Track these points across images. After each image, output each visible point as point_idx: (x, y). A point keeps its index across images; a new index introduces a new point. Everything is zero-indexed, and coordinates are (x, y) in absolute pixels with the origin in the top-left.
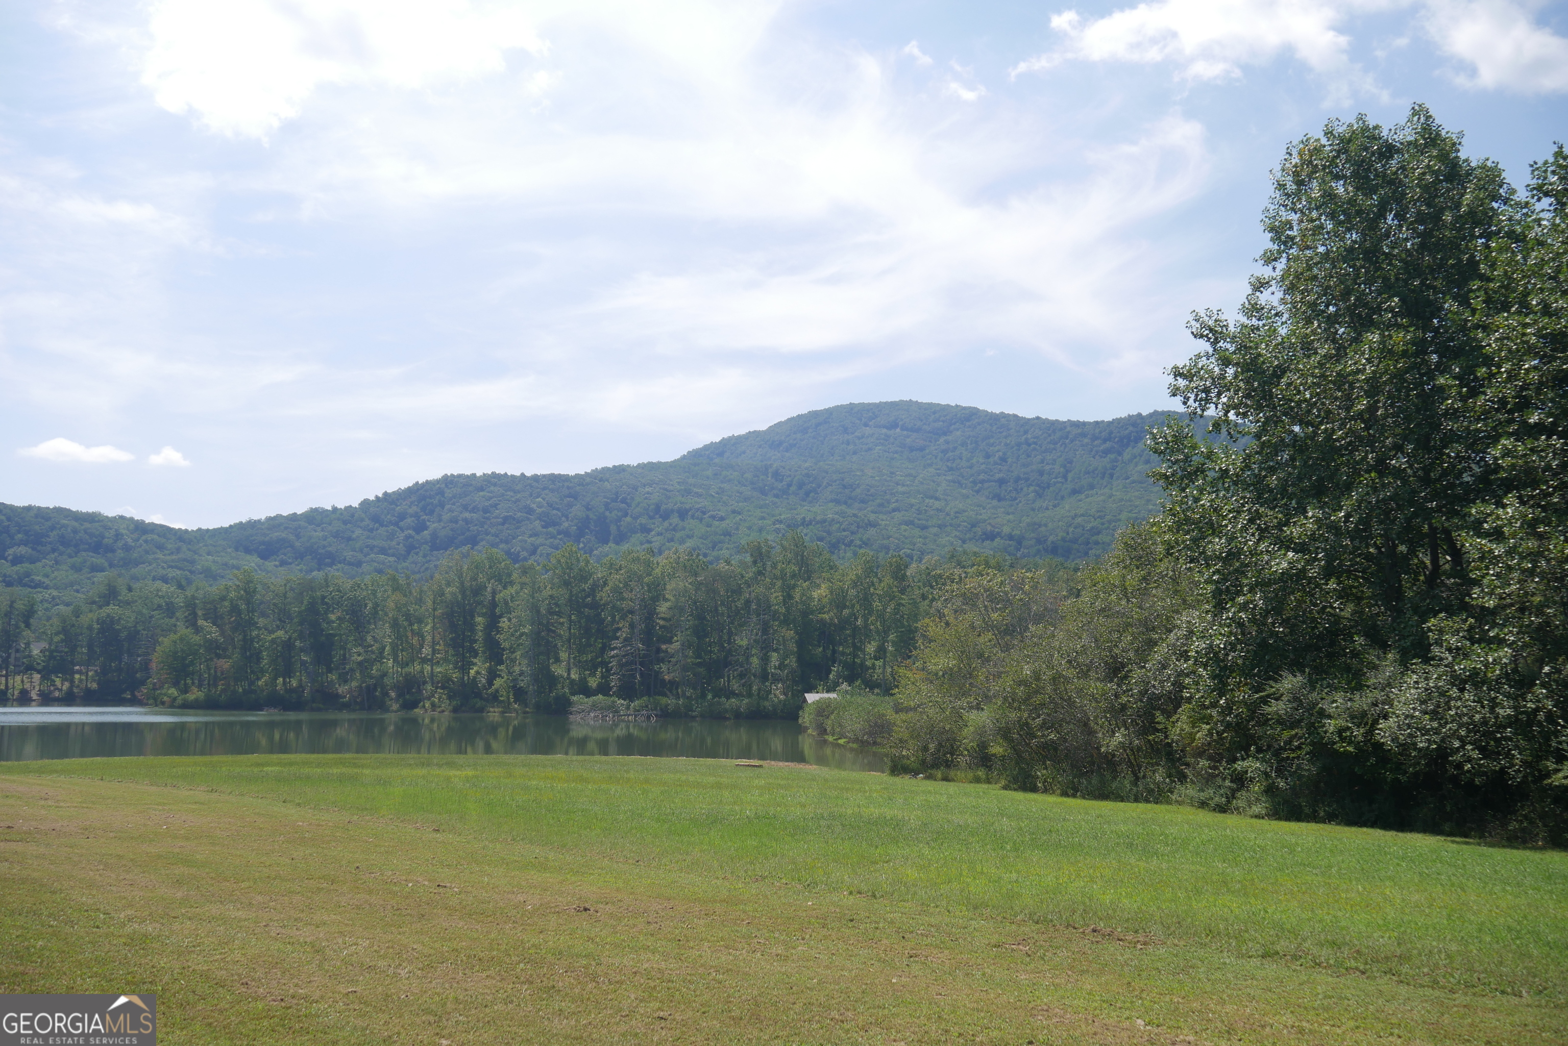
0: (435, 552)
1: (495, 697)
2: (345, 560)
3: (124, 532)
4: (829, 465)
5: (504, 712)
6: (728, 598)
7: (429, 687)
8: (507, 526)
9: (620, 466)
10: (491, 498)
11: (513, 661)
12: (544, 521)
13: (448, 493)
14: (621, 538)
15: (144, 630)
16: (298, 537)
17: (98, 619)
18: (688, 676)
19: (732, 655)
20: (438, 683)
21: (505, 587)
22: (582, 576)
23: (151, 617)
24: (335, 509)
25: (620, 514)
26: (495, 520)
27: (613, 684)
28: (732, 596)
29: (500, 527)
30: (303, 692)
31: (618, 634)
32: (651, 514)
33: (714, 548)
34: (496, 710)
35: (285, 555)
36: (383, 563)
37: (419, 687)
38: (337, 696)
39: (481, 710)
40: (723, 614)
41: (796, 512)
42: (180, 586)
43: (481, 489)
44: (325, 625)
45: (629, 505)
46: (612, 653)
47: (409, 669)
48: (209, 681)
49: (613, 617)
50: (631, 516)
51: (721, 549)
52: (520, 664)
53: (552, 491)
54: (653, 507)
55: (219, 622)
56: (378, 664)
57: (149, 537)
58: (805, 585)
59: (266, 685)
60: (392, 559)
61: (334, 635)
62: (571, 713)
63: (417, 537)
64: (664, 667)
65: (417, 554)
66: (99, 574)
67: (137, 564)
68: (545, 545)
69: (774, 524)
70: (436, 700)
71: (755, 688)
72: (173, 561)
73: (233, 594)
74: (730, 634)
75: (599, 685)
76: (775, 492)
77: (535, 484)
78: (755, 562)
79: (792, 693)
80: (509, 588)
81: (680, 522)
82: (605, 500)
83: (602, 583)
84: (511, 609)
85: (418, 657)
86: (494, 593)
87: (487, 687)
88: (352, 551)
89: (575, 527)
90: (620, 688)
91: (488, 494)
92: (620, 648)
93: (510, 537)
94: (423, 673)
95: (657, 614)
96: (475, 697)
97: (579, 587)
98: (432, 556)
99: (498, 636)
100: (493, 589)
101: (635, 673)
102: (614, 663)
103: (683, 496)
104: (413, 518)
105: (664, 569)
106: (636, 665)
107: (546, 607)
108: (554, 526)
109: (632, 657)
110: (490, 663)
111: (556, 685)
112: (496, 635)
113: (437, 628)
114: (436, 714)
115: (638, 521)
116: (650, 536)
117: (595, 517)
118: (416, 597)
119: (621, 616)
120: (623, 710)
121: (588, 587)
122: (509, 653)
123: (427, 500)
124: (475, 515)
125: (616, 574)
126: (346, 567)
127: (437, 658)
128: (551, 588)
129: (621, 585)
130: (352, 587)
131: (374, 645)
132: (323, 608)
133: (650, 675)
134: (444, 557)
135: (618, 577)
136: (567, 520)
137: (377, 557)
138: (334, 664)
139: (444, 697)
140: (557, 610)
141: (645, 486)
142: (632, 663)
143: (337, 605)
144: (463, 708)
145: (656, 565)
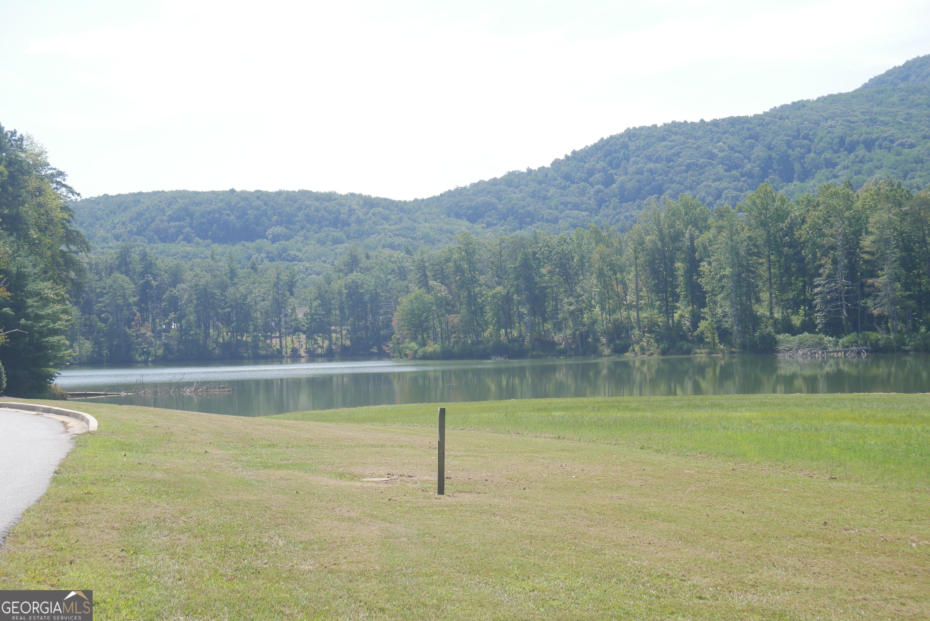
0: (624, 204)
1: (700, 339)
2: (543, 217)
3: (356, 207)
5: (710, 353)
7: (636, 332)
8: (690, 172)
9: (799, 102)
10: (673, 147)
11: (715, 303)
12: (726, 165)
13: (632, 146)
14: (806, 175)
15: (382, 292)
16: (500, 199)
17: (346, 285)
18: (897, 310)
20: (645, 327)
21: (701, 232)
22: (779, 215)
23: (389, 280)
24: (530, 171)
25: (802, 151)
26: (679, 168)
27: (818, 321)
29: (684, 175)
30: (524, 340)
31: (821, 271)
32: (836, 148)
34: (703, 351)
35: (490, 217)
36: (578, 218)
37: (627, 332)
38: (554, 344)
39: (689, 352)
42: (408, 252)
43: (664, 139)
44: (537, 279)
45: (811, 141)
46: (816, 290)
47: (617, 316)
48: (442, 335)
49: (814, 254)
50: (815, 152)
51: (914, 178)
52: (721, 306)
53: (733, 134)
54: (837, 140)
55: (447, 281)
56: (588, 312)
57: (376, 210)
59: (491, 336)
60: (584, 213)
61: (546, 288)
62: (778, 352)
63: (606, 191)
64: (870, 302)
65: (607, 207)
66: (340, 246)
67: (369, 234)
68: (729, 188)
70: (645, 344)
72: (397, 230)
73: (456, 256)
75: (804, 323)
77: (715, 129)
80: (706, 233)
81: (867, 153)
82: (787, 138)
83: (801, 221)
84: (711, 253)
85: (624, 305)
86: (692, 239)
87: (692, 329)
88: (549, 209)
89: (758, 168)
90: (826, 325)
91: (670, 143)
92: (824, 285)
93: (695, 183)
94: (630, 319)
95: (861, 248)
96: (681, 340)
97: (776, 227)
98: (622, 207)
99: (700, 280)
100: (691, 234)
101: (841, 310)
102: (818, 300)
103: (868, 126)
104: (601, 174)
105: (865, 202)
106: (842, 301)
107: (745, 249)
108: (737, 169)
109: (837, 293)
110: (693, 307)
111: (759, 325)
112: (697, 279)
113: (639, 275)
114: (646, 357)
115: (823, 156)
116: (835, 171)
117: (777, 157)
118: (617, 247)
119: (822, 253)
120: (831, 347)
121: (786, 226)
122: (712, 295)
123: (613, 154)
124: (659, 165)
125: (814, 210)
126: (545, 224)
127: (641, 304)
128: (748, 230)
129: (821, 222)
130: (559, 242)
131: (583, 295)
132: (535, 263)
133: (857, 310)
134: (634, 208)
135: (817, 214)
136: (750, 162)
137: (572, 213)
138: (548, 314)
139: (652, 340)
140: (756, 250)
141: (827, 119)
142: (837, 299)
143: (547, 259)
144: (671, 351)
145: (856, 199)
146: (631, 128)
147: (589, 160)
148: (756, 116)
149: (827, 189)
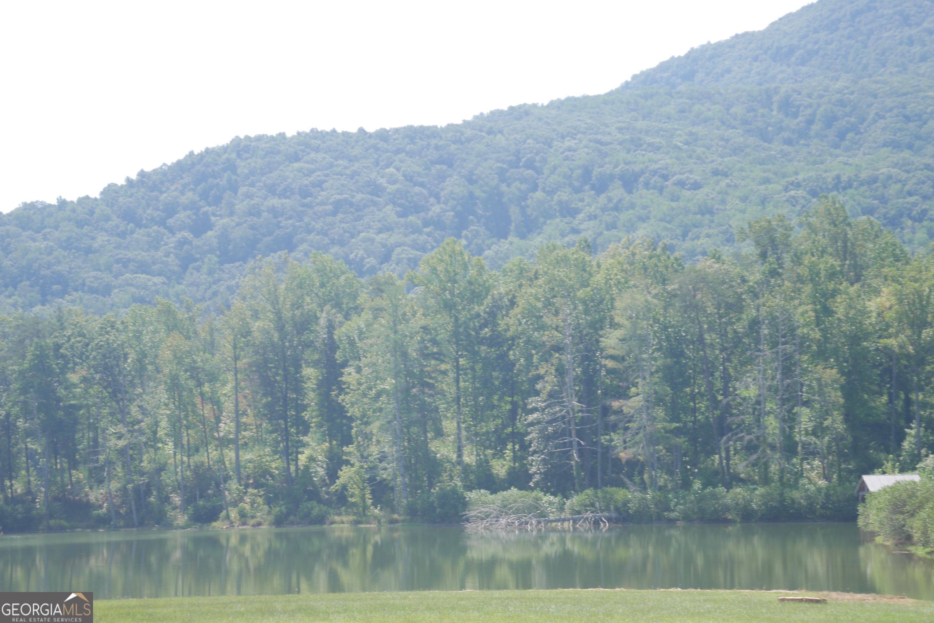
0: (227, 266)
1: (342, 498)
2: (84, 284)
4: (876, 82)
5: (357, 522)
6: (720, 317)
7: (234, 485)
8: (340, 216)
9: (520, 107)
10: (312, 172)
11: (368, 437)
12: (400, 205)
13: (243, 167)
14: (528, 227)
16: (7, 252)
18: (658, 452)
19: (732, 415)
20: (248, 477)
21: (347, 317)
22: (473, 292)
24: (62, 203)
25: (524, 187)
26: (321, 208)
27: (534, 470)
28: (727, 314)
29: (329, 219)
30: (33, 501)
31: (538, 386)
32: (576, 184)
33: (684, 235)
34: (345, 519)
36: (146, 288)
37: (218, 485)
38: (88, 506)
39: (321, 520)
40: (712, 346)
41: (822, 167)
43: (296, 158)
44: (61, 392)
45: (538, 171)
46: (531, 418)
47: (201, 458)
49: (529, 358)
50: (544, 190)
51: (698, 238)
52: (378, 442)
53: (411, 154)
54: (579, 172)
56: (152, 450)
58: (853, 290)
60: (158, 280)
61: (78, 408)
62: (468, 520)
63: (196, 242)
64: (617, 439)
65: (198, 269)
68: (403, 244)
69: (786, 190)
70: (247, 507)
71: (774, 468)
74: (727, 378)
75: (511, 472)
76: (786, 134)
77: (382, 145)
78: (763, 256)
79: (840, 476)
80: (355, 318)
81: (625, 195)
82: (499, 165)
83: (508, 303)
84: (361, 352)
85: (214, 438)
86: (331, 327)
87: (328, 481)
88: (95, 270)
89: (452, 213)
90: (546, 476)
91: (307, 165)
92: (543, 410)
93: (347, 234)
94: (224, 464)
95: (602, 350)
96: (310, 499)
97: (469, 311)
98: (223, 271)
99: (342, 397)
100: (329, 320)
101: (569, 451)
102: (533, 435)
103: (628, 151)
104: (188, 212)
105: (609, 275)
106: (570, 436)
107: (417, 346)
108: (418, 212)
109: (564, 423)
110: (331, 443)
111: (440, 475)
112: (337, 396)
113: (242, 389)
114: (248, 529)
115: (556, 197)
116: (576, 222)
117: (483, 195)
118: (205, 340)
119: (542, 356)
120: (553, 513)
121: (485, 310)
122: (361, 424)
123: (210, 180)
124: (288, 201)
125: (530, 286)
126: (87, 297)
127: (244, 437)
128: (424, 315)
129: (540, 305)
130: (102, 328)
131: (142, 421)
132: (57, 364)
133: (595, 453)
134: (244, 273)
135: (533, 291)
136: (439, 202)
137: (136, 278)
138: (80, 454)
139: (260, 500)
140: (435, 350)
141: (563, 137)
142: (564, 433)
143: (81, 358)
144: (292, 518)
145: (595, 269)
146: (242, 137)
147: (168, 189)
148: (450, 127)
149: (551, 252)
